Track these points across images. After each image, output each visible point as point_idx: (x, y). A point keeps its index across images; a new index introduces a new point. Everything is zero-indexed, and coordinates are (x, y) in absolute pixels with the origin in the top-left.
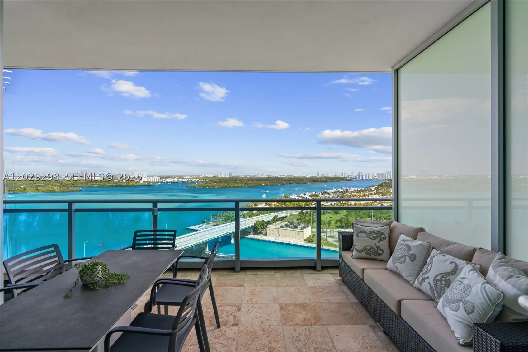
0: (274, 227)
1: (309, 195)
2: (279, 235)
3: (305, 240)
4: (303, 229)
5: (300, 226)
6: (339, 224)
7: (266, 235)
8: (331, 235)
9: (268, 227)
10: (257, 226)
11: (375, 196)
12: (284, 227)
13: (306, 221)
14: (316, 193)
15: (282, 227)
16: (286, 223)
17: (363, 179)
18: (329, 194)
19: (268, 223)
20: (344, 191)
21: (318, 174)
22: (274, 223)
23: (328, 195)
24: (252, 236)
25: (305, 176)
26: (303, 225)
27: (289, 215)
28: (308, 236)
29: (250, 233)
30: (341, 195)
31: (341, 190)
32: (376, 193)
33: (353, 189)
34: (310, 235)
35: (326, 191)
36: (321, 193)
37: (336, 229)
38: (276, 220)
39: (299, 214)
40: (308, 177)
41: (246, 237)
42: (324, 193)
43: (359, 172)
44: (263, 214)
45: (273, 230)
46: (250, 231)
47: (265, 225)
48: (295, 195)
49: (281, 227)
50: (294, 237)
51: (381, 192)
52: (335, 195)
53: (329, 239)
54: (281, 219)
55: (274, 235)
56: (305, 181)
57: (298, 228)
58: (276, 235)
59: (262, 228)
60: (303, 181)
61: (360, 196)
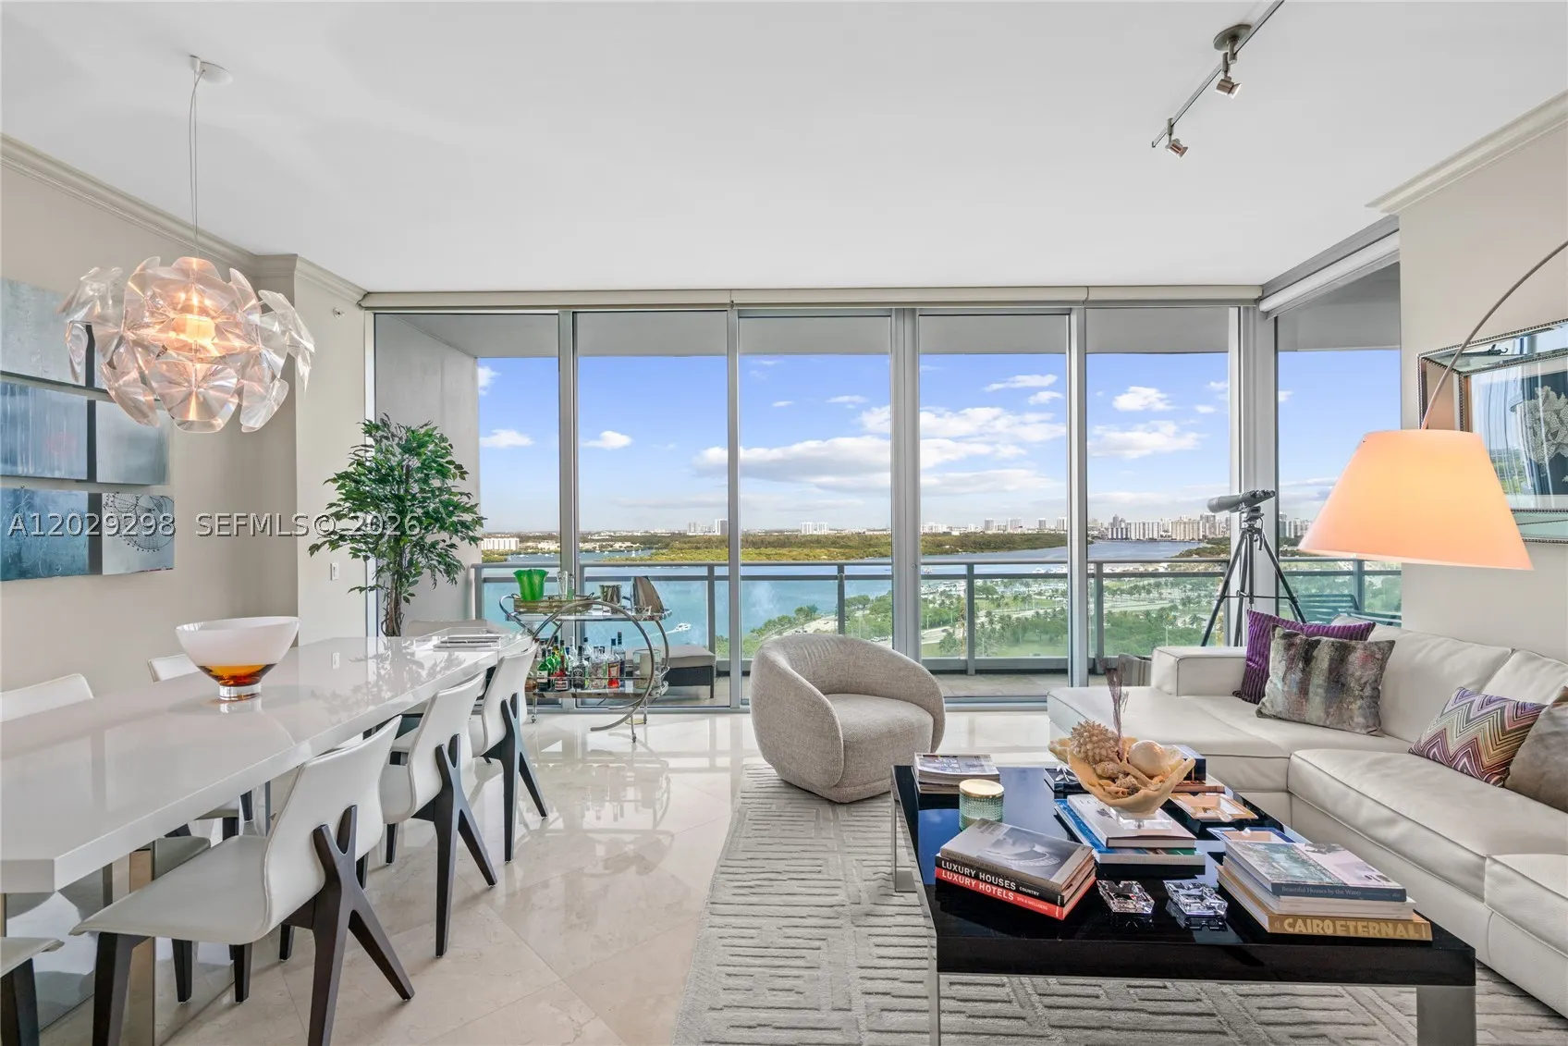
21: (987, 524)
40: (956, 533)
43: (1115, 520)
60: (942, 545)
61: (1122, 592)
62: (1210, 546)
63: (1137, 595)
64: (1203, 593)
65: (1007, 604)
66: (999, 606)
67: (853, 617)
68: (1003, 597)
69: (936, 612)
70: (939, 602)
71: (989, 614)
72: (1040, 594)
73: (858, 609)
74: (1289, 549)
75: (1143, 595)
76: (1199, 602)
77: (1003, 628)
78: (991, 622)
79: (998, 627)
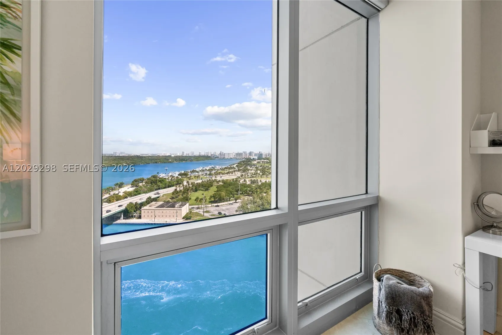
0: (150, 208)
1: (178, 174)
2: (156, 217)
3: (183, 218)
4: (181, 207)
5: (177, 205)
6: (213, 199)
7: (140, 217)
8: (207, 210)
9: (142, 209)
10: (128, 209)
11: (237, 173)
12: (160, 207)
13: (182, 199)
14: (185, 172)
15: (158, 207)
16: (161, 203)
17: (224, 158)
18: (198, 172)
19: (142, 205)
20: (212, 169)
21: (183, 152)
22: (148, 204)
23: (197, 174)
24: (122, 221)
25: (169, 155)
26: (180, 203)
27: (162, 194)
28: (186, 214)
29: (119, 218)
30: (209, 173)
31: (207, 169)
32: (237, 170)
33: (218, 167)
34: (187, 212)
35: (194, 170)
36: (190, 171)
37: (210, 204)
38: (150, 201)
39: (173, 193)
40: (173, 156)
41: (114, 223)
42: (193, 171)
43: (221, 152)
44: (133, 196)
45: (148, 212)
46: (120, 216)
47: (138, 207)
48: (164, 175)
49: (156, 207)
50: (172, 216)
51: (242, 169)
52: (203, 173)
53: (206, 214)
54: (155, 200)
55: (150, 216)
56: (171, 160)
57: (176, 206)
58: (152, 216)
59: (135, 211)
60: (168, 160)
61: (225, 173)
62: (246, 160)
63: (229, 174)
64: (246, 173)
65: (192, 179)
66: (190, 179)
67: (139, 185)
68: (191, 176)
69: (170, 182)
70: (170, 179)
71: (188, 182)
72: (202, 175)
73: (140, 183)
74: (264, 161)
75: (231, 174)
76: (245, 176)
77: (192, 186)
78: (189, 185)
79: (191, 186)
